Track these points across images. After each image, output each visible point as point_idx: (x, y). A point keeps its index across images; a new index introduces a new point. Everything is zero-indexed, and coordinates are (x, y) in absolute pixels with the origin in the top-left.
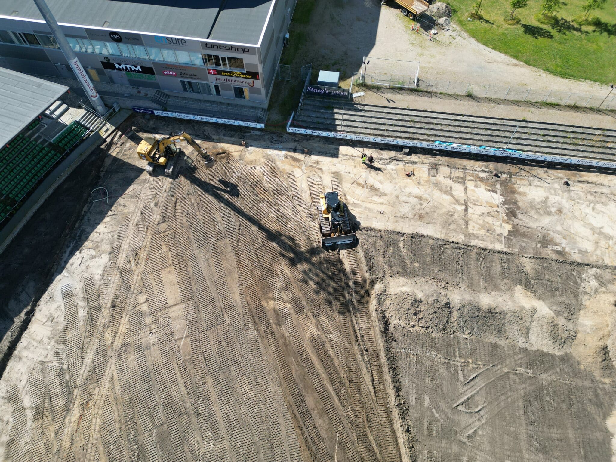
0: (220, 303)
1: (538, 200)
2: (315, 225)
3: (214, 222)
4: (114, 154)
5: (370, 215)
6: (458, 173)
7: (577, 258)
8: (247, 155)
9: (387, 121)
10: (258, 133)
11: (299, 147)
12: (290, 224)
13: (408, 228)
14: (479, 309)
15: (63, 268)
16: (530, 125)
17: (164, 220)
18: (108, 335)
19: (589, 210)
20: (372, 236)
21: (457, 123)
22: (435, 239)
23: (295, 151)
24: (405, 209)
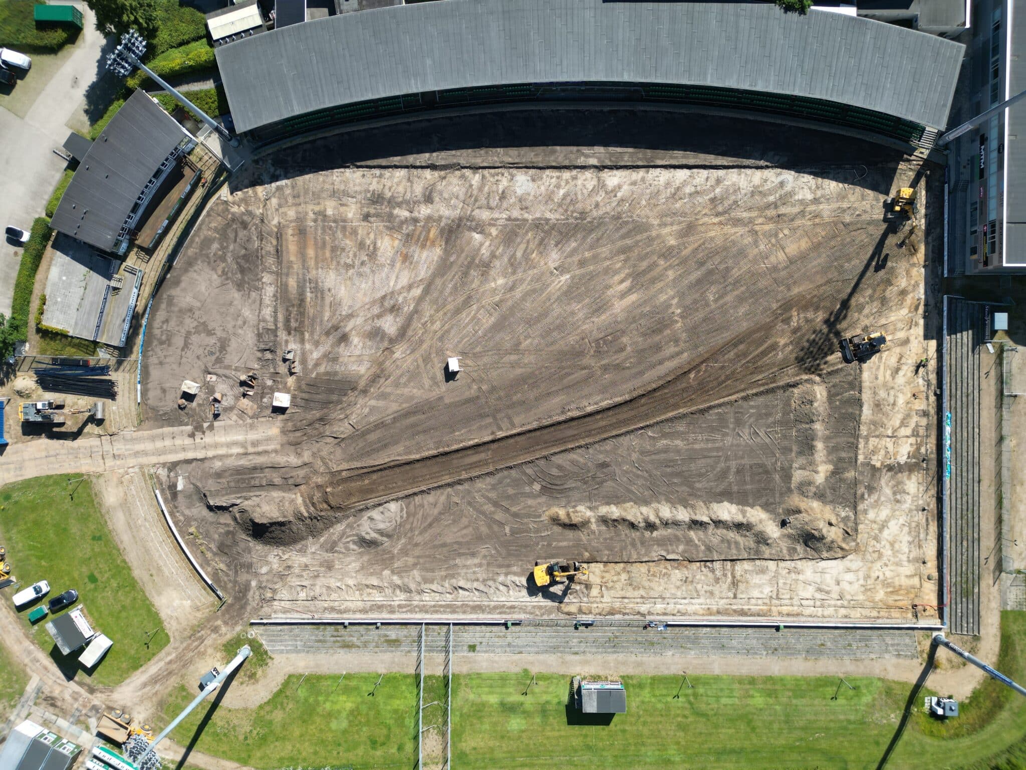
0: (791, 281)
1: (905, 487)
2: (858, 331)
3: (849, 260)
4: (900, 167)
5: (874, 370)
6: (922, 432)
7: (861, 507)
8: (916, 269)
9: (965, 374)
10: (940, 273)
11: (930, 308)
12: (856, 314)
13: (866, 396)
14: (813, 440)
15: (800, 172)
16: (976, 485)
17: (846, 225)
18: (760, 220)
19: (901, 521)
20: (855, 372)
21: (970, 429)
22: (860, 416)
23: (926, 305)
24: (882, 394)
